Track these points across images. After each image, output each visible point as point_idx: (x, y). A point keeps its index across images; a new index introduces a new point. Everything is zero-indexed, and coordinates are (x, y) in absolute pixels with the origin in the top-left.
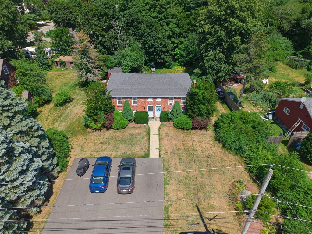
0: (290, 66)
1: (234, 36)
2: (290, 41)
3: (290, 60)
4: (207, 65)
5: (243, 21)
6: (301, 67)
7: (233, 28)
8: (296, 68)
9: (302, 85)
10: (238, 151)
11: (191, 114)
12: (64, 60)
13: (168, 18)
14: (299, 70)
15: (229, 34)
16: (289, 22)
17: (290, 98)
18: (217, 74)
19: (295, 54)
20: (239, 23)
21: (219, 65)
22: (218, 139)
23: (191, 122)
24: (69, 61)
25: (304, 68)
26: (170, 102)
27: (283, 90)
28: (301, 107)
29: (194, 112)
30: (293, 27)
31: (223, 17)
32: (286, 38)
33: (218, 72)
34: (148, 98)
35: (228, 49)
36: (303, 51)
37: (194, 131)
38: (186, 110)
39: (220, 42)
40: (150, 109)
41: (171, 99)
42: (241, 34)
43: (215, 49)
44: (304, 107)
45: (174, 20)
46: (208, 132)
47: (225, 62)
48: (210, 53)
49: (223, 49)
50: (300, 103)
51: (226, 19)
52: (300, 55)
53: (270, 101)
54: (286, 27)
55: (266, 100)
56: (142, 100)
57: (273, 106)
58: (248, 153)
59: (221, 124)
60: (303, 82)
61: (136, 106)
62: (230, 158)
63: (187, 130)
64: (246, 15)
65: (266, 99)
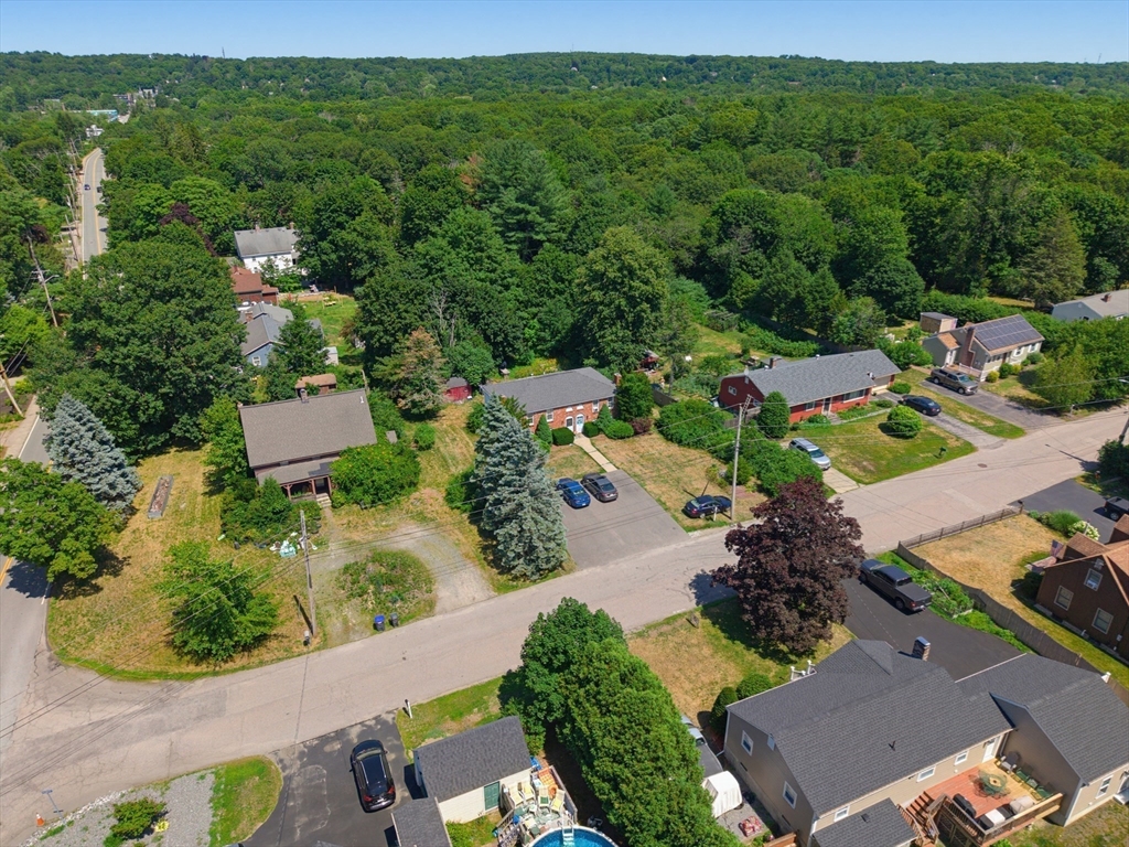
0: (713, 328)
1: (639, 304)
2: (700, 284)
3: (710, 318)
4: (608, 350)
5: (647, 282)
6: (730, 327)
7: (637, 294)
8: (722, 330)
9: (739, 356)
10: (698, 444)
11: (627, 416)
12: (316, 384)
13: (506, 278)
14: (727, 332)
15: (632, 301)
16: (689, 250)
17: (730, 375)
18: (624, 360)
19: (713, 307)
20: (644, 287)
21: (625, 347)
22: (669, 438)
23: (630, 427)
24: (329, 383)
25: (734, 329)
26: (596, 407)
27: (717, 368)
28: (747, 381)
29: (630, 413)
30: (698, 260)
31: (619, 281)
32: (692, 281)
33: (626, 357)
34: (567, 407)
35: (634, 323)
36: (724, 298)
37: (636, 438)
38: (617, 414)
39: (621, 315)
40: (570, 422)
41: (596, 402)
42: (648, 300)
43: (614, 324)
44: (750, 381)
45: (515, 280)
46: (653, 436)
47: (633, 341)
48: (608, 332)
49: (627, 323)
50: (744, 378)
51: (623, 282)
52: (722, 308)
53: (707, 384)
54: (687, 260)
55: (702, 385)
56: (559, 411)
57: (713, 389)
58: (708, 443)
59: (666, 421)
60: (740, 352)
61: (552, 421)
62: (693, 453)
63: (628, 437)
64: (650, 274)
65: (701, 383)
